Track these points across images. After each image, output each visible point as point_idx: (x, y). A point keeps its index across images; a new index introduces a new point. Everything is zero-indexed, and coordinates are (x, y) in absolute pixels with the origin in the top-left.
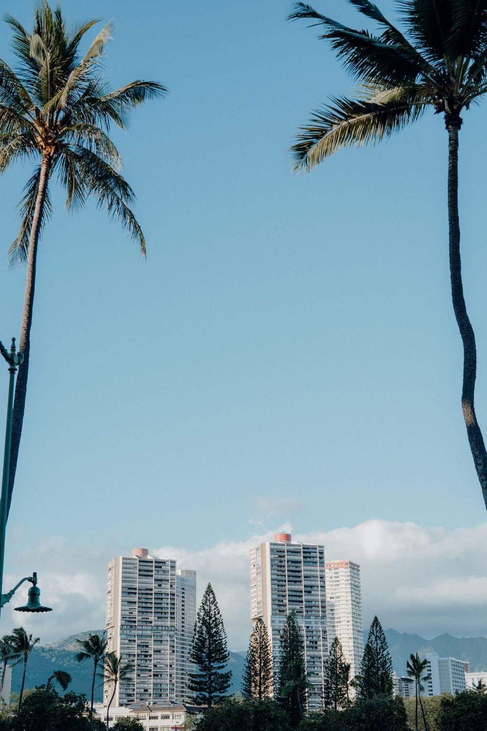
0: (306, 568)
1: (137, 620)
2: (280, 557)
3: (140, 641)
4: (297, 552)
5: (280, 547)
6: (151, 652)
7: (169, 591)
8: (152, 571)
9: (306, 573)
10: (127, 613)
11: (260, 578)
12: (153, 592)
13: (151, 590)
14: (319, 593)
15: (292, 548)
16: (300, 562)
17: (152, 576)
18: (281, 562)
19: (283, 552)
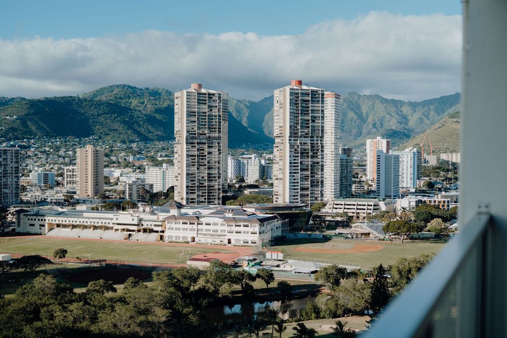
0: (312, 105)
1: (196, 133)
2: (296, 97)
3: (198, 147)
4: (307, 94)
5: (296, 91)
6: (206, 153)
7: (217, 114)
8: (206, 100)
9: (312, 108)
10: (190, 128)
11: (282, 111)
12: (207, 114)
13: (206, 113)
14: (320, 121)
15: (304, 92)
16: (309, 101)
17: (206, 104)
18: (296, 101)
19: (298, 94)
